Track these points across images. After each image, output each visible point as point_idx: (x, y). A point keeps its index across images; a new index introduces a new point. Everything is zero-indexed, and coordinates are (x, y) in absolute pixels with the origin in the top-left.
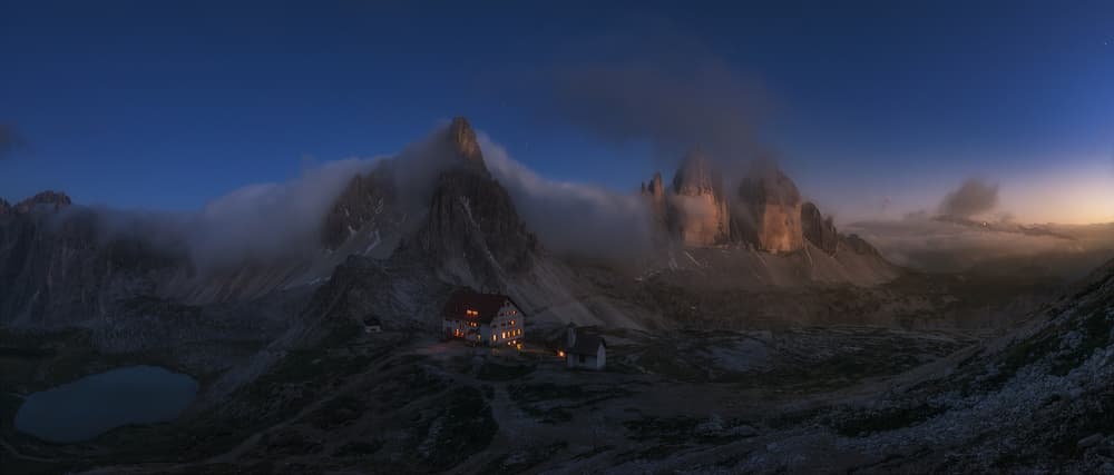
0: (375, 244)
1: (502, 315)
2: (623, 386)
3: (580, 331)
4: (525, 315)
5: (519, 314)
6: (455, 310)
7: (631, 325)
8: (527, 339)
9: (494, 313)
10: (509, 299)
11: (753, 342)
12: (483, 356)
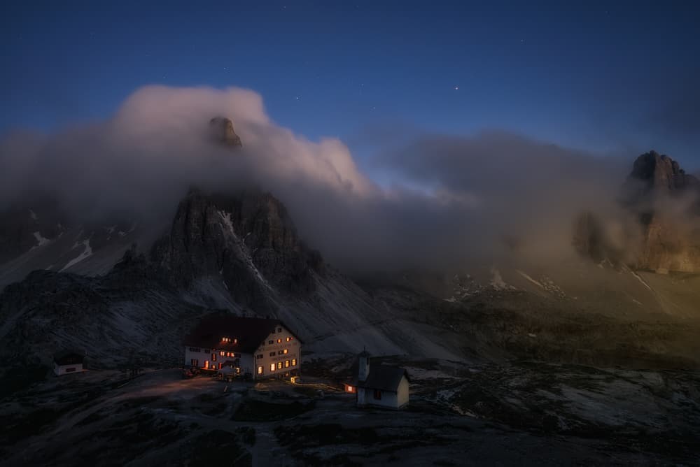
0: (82, 257)
1: (272, 342)
2: (432, 430)
3: (375, 363)
4: (302, 342)
5: (294, 340)
6: (205, 338)
7: (444, 355)
8: (306, 370)
9: (260, 341)
10: (282, 324)
11: (628, 385)
12: (244, 393)
